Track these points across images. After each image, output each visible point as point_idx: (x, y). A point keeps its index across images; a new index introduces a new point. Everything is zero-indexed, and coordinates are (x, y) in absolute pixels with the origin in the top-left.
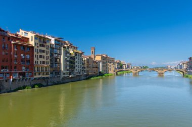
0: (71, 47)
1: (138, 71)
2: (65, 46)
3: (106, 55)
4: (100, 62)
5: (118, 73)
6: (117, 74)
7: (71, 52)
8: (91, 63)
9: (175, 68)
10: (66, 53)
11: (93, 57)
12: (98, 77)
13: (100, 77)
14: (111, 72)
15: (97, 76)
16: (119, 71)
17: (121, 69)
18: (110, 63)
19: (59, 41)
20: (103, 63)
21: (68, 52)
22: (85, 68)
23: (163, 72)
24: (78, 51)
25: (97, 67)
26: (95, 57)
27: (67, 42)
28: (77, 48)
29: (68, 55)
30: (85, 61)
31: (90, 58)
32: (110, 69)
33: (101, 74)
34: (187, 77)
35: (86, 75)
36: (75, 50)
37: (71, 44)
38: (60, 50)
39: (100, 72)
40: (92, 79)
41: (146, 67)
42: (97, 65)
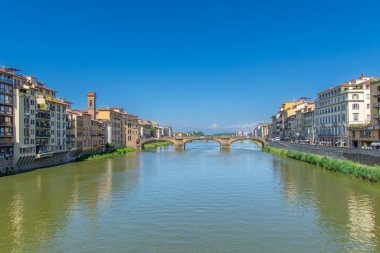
0: (41, 90)
1: (184, 141)
2: (26, 87)
3: (122, 110)
4: (107, 123)
5: (146, 146)
6: (143, 148)
7: (41, 101)
8: (87, 125)
9: (250, 135)
10: (27, 103)
11: (91, 112)
12: (104, 156)
13: (108, 155)
14: (131, 144)
15: (101, 154)
16: (147, 143)
17: (152, 138)
18: (130, 125)
19: (10, 76)
20: (114, 125)
21: (33, 102)
22: (73, 136)
23: (229, 142)
24: (57, 100)
25: (100, 135)
26: (96, 113)
27: (29, 78)
28: (53, 93)
29: (32, 107)
30: (73, 121)
31: (86, 115)
32: (130, 138)
33: (109, 149)
34: (269, 150)
35: (77, 152)
36: (49, 98)
37: (39, 84)
38: (12, 96)
39: (107, 146)
40: (90, 159)
41: (201, 134)
42: (100, 129)
